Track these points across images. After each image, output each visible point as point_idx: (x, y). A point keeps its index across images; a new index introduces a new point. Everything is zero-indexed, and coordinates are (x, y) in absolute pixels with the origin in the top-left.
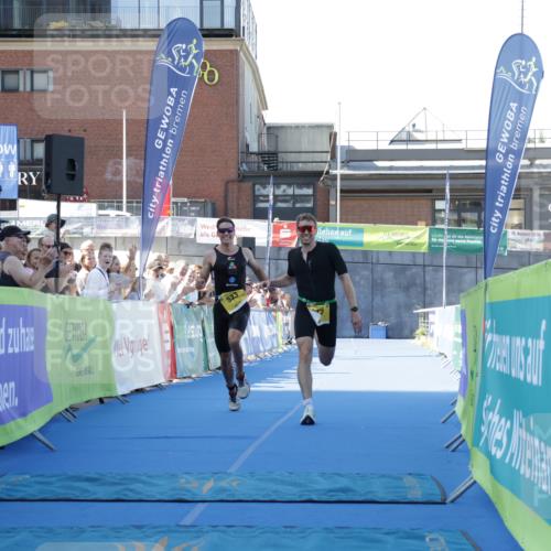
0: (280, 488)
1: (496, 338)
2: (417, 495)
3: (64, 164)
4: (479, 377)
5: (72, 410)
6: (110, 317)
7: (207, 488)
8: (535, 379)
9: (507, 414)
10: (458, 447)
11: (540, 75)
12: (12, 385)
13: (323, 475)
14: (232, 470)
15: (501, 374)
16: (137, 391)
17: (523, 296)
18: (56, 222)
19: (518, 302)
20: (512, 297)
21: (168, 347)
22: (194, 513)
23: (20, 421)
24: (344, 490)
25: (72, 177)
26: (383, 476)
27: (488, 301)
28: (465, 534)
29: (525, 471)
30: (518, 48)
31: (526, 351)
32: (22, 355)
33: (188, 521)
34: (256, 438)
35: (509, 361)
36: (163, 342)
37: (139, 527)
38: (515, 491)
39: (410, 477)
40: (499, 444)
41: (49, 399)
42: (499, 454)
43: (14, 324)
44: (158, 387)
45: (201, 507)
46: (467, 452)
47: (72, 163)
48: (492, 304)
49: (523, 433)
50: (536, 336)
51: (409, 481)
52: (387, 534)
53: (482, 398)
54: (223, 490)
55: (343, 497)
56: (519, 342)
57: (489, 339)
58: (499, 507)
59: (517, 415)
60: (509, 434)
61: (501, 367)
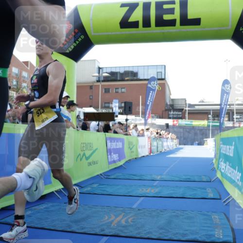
0: (175, 178)
1: (223, 146)
2: (205, 180)
3: (128, 108)
4: (219, 155)
5: (130, 160)
6: (138, 140)
7: (159, 178)
8: (232, 155)
9: (225, 162)
10: (214, 170)
11: (230, 88)
12: (117, 155)
13: (184, 175)
14: (164, 174)
15: (224, 154)
16: (144, 156)
17: (229, 136)
18: (127, 120)
19: (228, 138)
20: (226, 137)
21: (149, 147)
22: (156, 183)
23: (119, 162)
24: (189, 179)
25: (130, 110)
26: (197, 176)
27: (221, 138)
28: (216, 189)
29: (229, 175)
30: (226, 82)
31: (230, 149)
32: (120, 148)
33: (155, 185)
35: (226, 151)
36: (148, 146)
37: (144, 186)
38: (226, 179)
40: (223, 169)
41: (125, 157)
42: (223, 171)
43: (117, 142)
44: (147, 156)
45: (158, 182)
46: (216, 171)
47: (130, 108)
49: (229, 167)
50: (232, 145)
51: (203, 177)
53: (219, 159)
54: (162, 178)
56: (228, 147)
57: (221, 146)
58: (223, 183)
59: (228, 163)
60: (226, 167)
61: (224, 152)
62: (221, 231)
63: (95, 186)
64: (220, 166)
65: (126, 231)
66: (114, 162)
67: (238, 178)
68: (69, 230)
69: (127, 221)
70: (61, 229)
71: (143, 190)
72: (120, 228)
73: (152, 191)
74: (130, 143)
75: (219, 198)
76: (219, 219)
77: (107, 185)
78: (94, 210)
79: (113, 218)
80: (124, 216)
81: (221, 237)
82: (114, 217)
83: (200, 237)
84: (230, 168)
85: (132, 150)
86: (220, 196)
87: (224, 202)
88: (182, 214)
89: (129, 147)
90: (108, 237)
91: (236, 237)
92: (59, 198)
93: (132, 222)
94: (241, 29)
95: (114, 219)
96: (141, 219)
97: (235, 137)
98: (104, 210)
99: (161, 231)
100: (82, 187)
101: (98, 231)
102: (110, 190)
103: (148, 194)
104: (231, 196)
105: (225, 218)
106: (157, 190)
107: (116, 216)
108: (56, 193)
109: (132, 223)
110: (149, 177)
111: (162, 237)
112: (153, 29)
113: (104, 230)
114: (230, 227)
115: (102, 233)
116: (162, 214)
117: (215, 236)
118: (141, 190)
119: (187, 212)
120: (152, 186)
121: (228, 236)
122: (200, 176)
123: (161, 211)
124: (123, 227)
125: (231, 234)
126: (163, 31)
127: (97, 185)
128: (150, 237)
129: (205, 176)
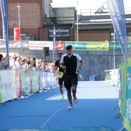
10: (119, 117)
13: (73, 127)
14: (42, 127)
16: (10, 101)
26: (93, 127)
27: (128, 66)
34: (50, 116)
39: (103, 127)
46: (122, 118)
48: (129, 67)
51: (102, 129)
57: (128, 79)
64: (127, 110)
122: (99, 128)
129: (106, 127)
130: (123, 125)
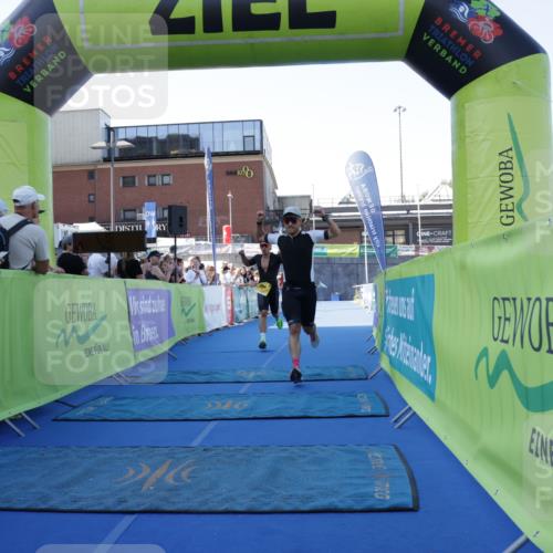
0: (287, 375)
1: (391, 298)
2: (352, 376)
3: (178, 220)
4: (384, 318)
5: (185, 340)
6: (201, 293)
7: (251, 376)
8: (411, 317)
9: (397, 335)
10: (374, 353)
13: (308, 367)
14: (265, 366)
15: (394, 316)
16: (217, 329)
17: (404, 276)
19: (401, 280)
20: (398, 278)
21: (229, 308)
22: (244, 389)
23: (160, 345)
24: (319, 375)
25: (181, 226)
26: (338, 367)
27: (386, 280)
28: (377, 394)
29: (406, 362)
31: (406, 304)
33: (242, 391)
34: (275, 351)
35: (398, 309)
36: (227, 305)
37: (217, 395)
38: (399, 370)
39: (350, 367)
40: (393, 349)
41: (174, 334)
42: (393, 354)
43: (154, 298)
44: (226, 327)
45: (248, 385)
46: (379, 356)
47: (181, 219)
49: (405, 344)
50: (410, 296)
51: (350, 369)
52: (341, 394)
53: (385, 327)
54: (258, 376)
55: (318, 378)
56: (403, 299)
57: (388, 298)
58: (394, 380)
59: (403, 336)
60: (398, 344)
61: (394, 312)
62: (388, 485)
63: (105, 401)
64: (386, 343)
65: (176, 500)
66: (148, 345)
67: (425, 367)
68: (43, 507)
69: (177, 478)
70: (23, 506)
71: (214, 405)
72: (162, 494)
73: (236, 406)
74: (184, 301)
75: (383, 412)
76: (383, 458)
77: (133, 398)
78: (102, 456)
79: (146, 471)
80: (172, 466)
81: (388, 497)
82: (148, 470)
83: (341, 501)
84: (409, 346)
85: (189, 316)
86: (386, 408)
87: (396, 421)
88: (302, 453)
89: (183, 310)
90: (134, 517)
91: (420, 495)
92: (19, 435)
93: (189, 478)
94: (425, 38)
95: (150, 475)
96: (209, 469)
97: (415, 278)
98: (125, 455)
99: (255, 494)
100: (74, 407)
101: (109, 503)
102: (138, 409)
103: (226, 412)
104: (410, 408)
105: (397, 456)
106: (246, 404)
107: (154, 468)
108: (10, 423)
109: (189, 481)
110: (229, 376)
111: (257, 506)
112: (229, 36)
113: (125, 501)
114: (406, 474)
115: (119, 508)
116: (259, 457)
117: (373, 496)
118: (210, 405)
119: (313, 449)
120: (237, 395)
121: (402, 494)
122: (344, 368)
123: (256, 450)
124: (170, 490)
125: (409, 490)
126: (252, 41)
127: (108, 399)
128: (230, 509)
129: (355, 367)
130: (378, 365)
